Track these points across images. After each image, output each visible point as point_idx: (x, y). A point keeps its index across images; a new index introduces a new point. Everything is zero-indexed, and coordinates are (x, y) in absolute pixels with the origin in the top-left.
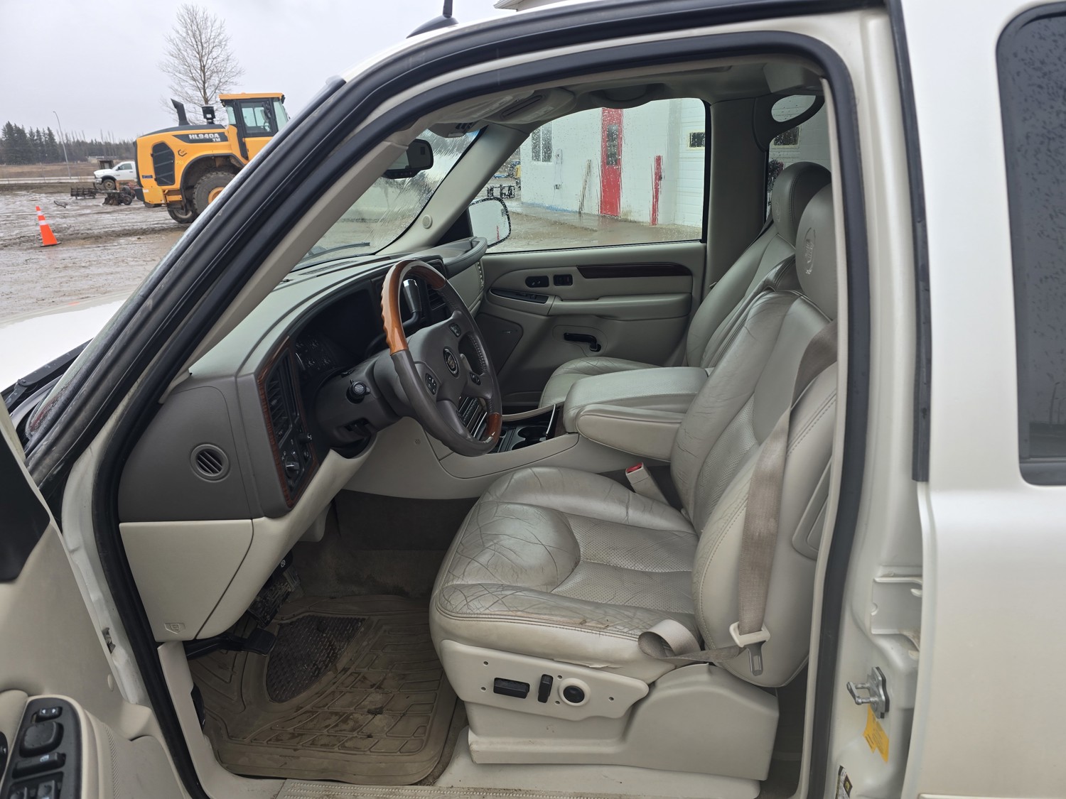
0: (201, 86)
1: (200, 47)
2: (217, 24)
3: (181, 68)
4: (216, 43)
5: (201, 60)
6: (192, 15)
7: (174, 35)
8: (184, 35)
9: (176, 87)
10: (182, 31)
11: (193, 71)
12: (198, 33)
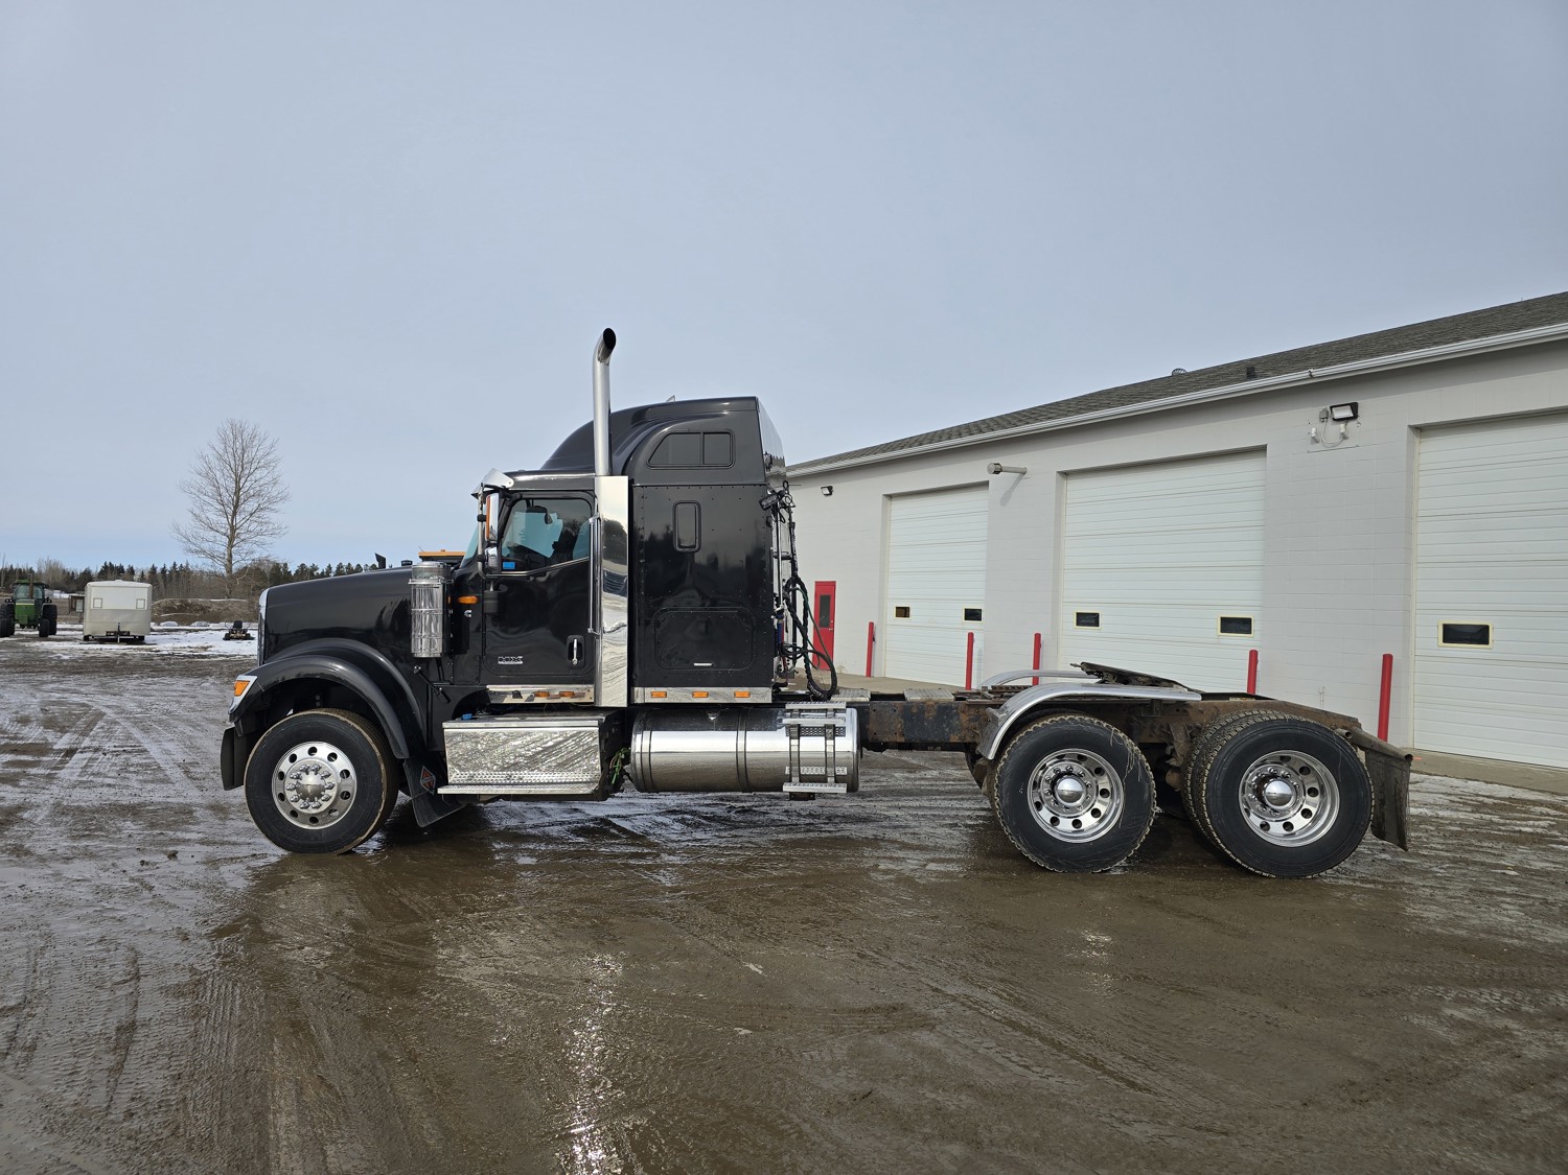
0: (230, 511)
1: (240, 469)
2: (268, 443)
3: (210, 489)
4: (260, 464)
5: (237, 482)
6: (237, 431)
7: (208, 452)
8: (221, 452)
9: (197, 512)
10: (220, 448)
11: (225, 494)
12: (239, 451)
